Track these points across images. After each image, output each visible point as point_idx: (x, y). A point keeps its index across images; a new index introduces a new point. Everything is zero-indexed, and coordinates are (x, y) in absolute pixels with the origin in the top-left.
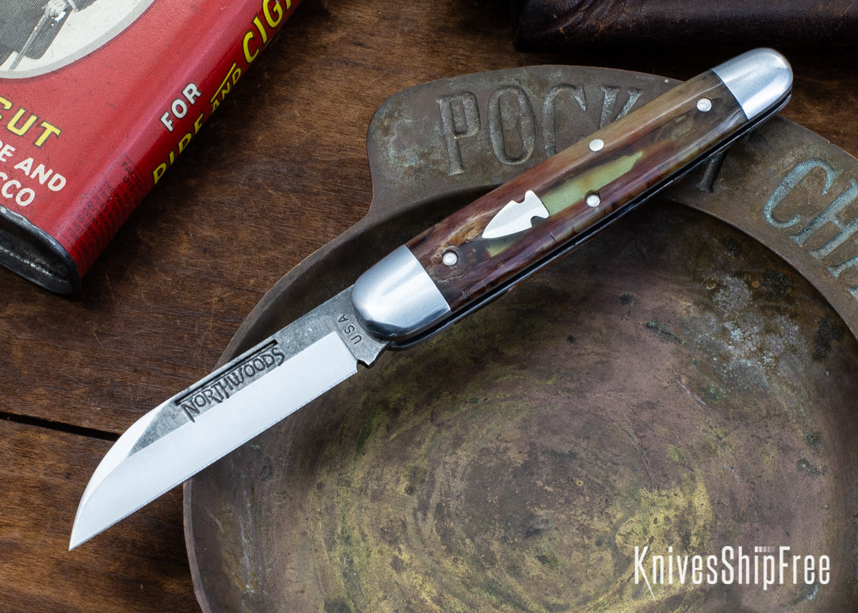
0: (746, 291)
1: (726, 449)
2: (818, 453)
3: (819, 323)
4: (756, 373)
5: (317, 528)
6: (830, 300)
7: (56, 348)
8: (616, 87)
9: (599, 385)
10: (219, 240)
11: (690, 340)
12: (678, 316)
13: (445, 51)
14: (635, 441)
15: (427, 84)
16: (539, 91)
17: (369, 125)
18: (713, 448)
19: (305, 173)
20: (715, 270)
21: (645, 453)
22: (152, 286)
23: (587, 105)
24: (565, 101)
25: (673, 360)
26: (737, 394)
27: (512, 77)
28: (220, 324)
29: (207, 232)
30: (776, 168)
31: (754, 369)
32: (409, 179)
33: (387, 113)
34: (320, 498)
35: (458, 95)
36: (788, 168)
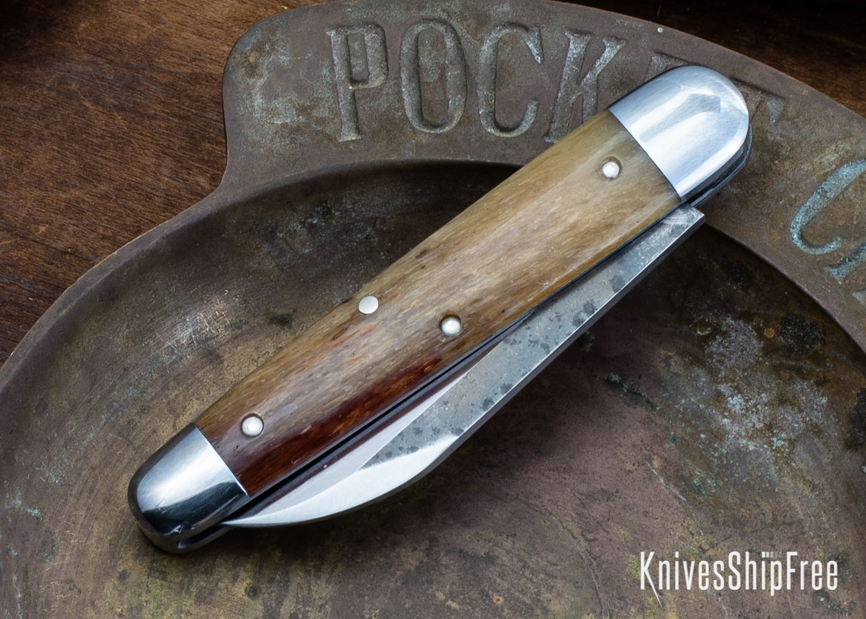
0: (754, 342)
2: (843, 582)
3: (858, 395)
4: (760, 460)
8: (586, 34)
9: (533, 461)
11: (668, 406)
12: (653, 369)
14: (581, 546)
15: (313, 7)
16: (476, 29)
17: (228, 59)
20: (711, 307)
21: (595, 563)
23: (543, 55)
24: (512, 47)
25: (642, 433)
26: (732, 489)
27: (438, 5)
30: (810, 168)
31: (759, 455)
32: (280, 142)
33: (254, 43)
34: (121, 593)
35: (359, 26)
36: (828, 170)
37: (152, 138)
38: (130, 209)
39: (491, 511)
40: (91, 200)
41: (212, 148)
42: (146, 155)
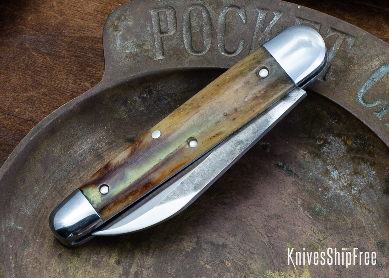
0: (343, 146)
1: (324, 248)
2: (384, 254)
4: (346, 200)
8: (266, 9)
9: (244, 201)
11: (305, 176)
12: (297, 160)
14: (266, 239)
16: (216, 9)
17: (105, 25)
18: (316, 247)
20: (323, 132)
23: (246, 20)
24: (233, 16)
25: (293, 188)
26: (333, 213)
30: (367, 68)
31: (345, 197)
32: (129, 60)
33: (117, 17)
34: (59, 263)
35: (164, 8)
36: (375, 69)
37: (64, 67)
38: (55, 99)
39: (225, 224)
40: (38, 96)
41: (91, 69)
42: (61, 74)
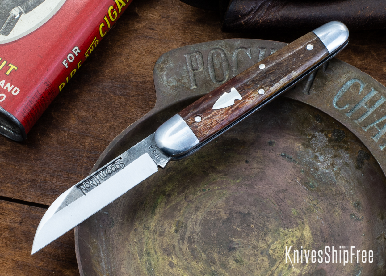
0: (325, 139)
1: (318, 210)
2: (359, 211)
3: (359, 152)
4: (330, 175)
5: (135, 249)
6: (363, 142)
7: (15, 166)
8: (265, 48)
9: (260, 182)
10: (88, 117)
11: (300, 161)
12: (295, 150)
13: (190, 32)
14: (277, 207)
16: (230, 50)
18: (312, 209)
19: (127, 87)
20: (311, 129)
22: (58, 138)
23: (252, 56)
24: (242, 55)
25: (293, 170)
26: (322, 185)
27: (218, 44)
28: (89, 155)
29: (83, 113)
30: (338, 83)
31: (330, 173)
32: (172, 91)
33: (162, 61)
34: (135, 235)
35: (194, 53)
36: (343, 83)
